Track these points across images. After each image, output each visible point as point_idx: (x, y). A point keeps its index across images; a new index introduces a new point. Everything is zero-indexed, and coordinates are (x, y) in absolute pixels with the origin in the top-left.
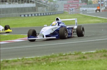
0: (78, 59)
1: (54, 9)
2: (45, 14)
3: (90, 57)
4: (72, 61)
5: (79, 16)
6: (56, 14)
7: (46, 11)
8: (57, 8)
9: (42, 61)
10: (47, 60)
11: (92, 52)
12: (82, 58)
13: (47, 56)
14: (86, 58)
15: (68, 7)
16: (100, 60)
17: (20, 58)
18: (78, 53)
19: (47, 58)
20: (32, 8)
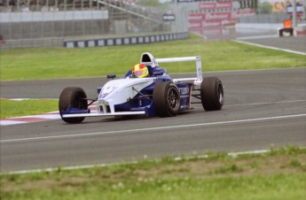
0: (216, 172)
1: (161, 28)
2: (134, 41)
3: (253, 167)
4: (198, 177)
5: (232, 48)
6: (165, 40)
7: (139, 32)
8: (168, 23)
9: (112, 179)
10: (127, 174)
11: (257, 152)
12: (228, 169)
13: (129, 163)
14: (241, 171)
15: (200, 22)
16: (280, 176)
17: (49, 170)
18: (218, 157)
19: (128, 170)
20: (99, 22)
